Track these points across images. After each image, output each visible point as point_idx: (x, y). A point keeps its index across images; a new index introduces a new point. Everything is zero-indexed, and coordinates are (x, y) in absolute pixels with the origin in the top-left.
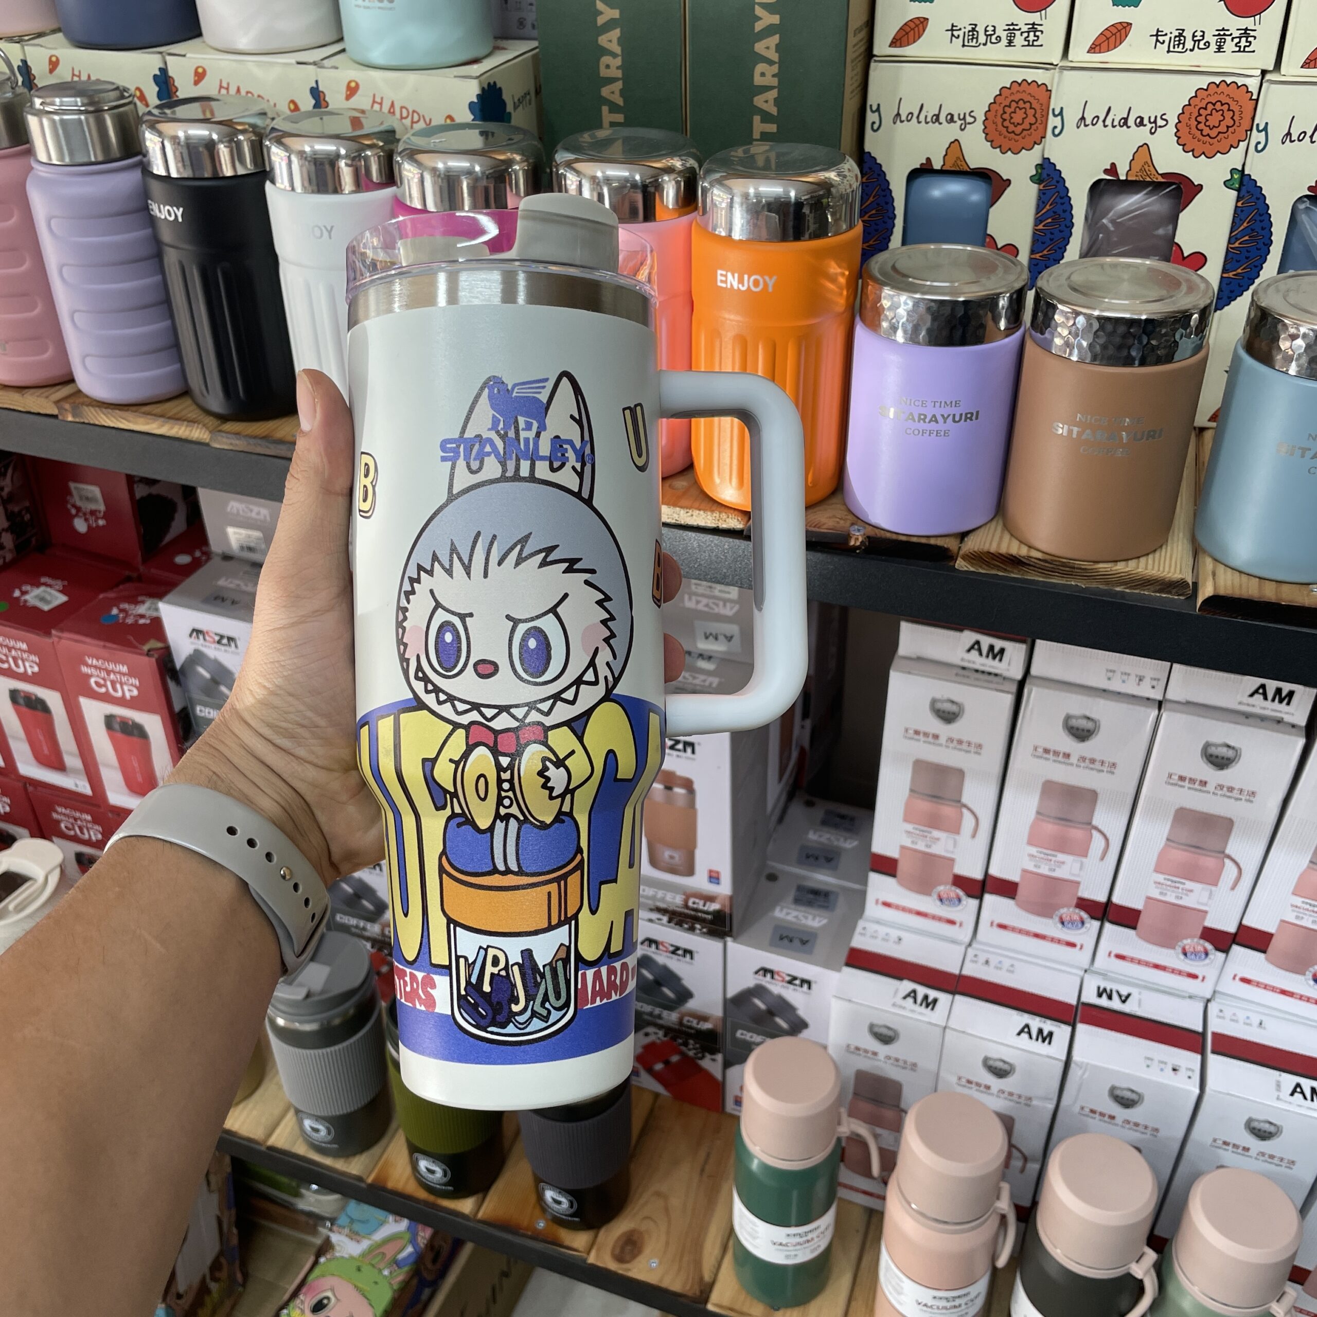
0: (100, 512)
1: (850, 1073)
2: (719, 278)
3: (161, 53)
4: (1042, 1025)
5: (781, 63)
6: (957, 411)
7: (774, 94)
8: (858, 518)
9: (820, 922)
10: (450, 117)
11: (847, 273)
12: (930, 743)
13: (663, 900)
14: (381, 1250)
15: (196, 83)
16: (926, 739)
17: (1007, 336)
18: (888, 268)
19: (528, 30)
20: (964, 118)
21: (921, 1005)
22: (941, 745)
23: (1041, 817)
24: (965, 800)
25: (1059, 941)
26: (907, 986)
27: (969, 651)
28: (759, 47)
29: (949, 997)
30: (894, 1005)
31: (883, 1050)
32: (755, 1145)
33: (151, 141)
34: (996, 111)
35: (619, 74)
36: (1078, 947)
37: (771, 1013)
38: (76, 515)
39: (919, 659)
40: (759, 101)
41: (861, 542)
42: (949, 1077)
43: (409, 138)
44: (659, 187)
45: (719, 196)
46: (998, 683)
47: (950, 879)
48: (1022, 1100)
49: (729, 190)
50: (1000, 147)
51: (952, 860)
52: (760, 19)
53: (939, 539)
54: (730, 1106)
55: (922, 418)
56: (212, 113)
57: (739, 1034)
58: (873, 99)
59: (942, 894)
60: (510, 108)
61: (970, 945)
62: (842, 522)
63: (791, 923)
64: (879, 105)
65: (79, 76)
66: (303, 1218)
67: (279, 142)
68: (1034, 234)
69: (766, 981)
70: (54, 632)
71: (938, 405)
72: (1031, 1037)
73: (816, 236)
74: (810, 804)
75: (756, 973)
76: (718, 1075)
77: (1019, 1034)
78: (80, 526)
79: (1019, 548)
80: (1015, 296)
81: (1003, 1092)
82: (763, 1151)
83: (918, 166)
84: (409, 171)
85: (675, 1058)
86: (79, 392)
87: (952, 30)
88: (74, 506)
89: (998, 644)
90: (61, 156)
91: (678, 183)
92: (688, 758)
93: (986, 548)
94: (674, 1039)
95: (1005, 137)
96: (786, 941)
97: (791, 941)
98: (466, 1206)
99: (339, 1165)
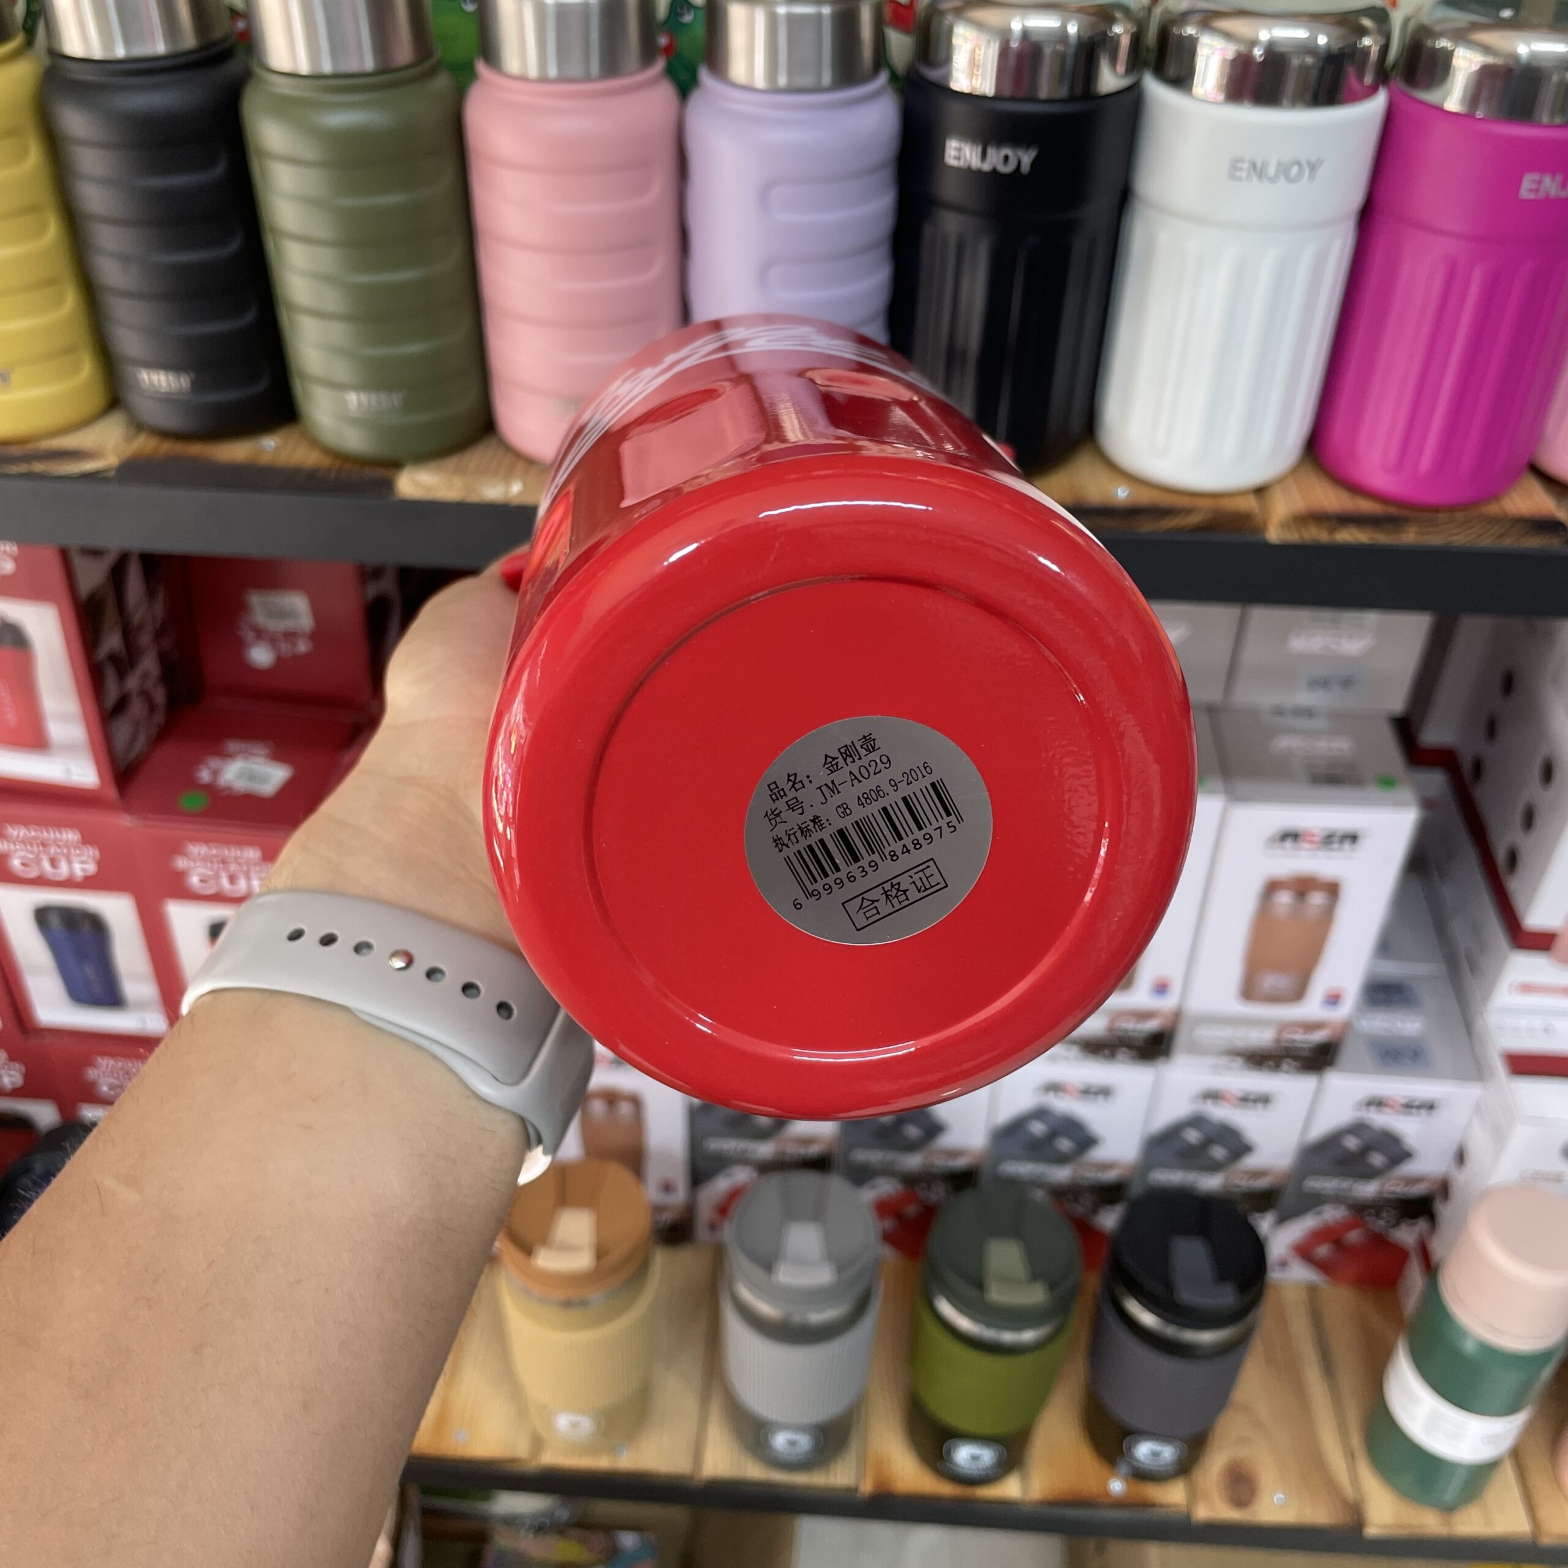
0: (302, 632)
9: (1414, 1024)
13: (1245, 1039)
37: (1364, 1151)
38: (255, 641)
57: (1307, 1184)
63: (1381, 1034)
69: (1370, 1114)
76: (1266, 1234)
78: (261, 656)
88: (253, 628)
90: (772, 75)
92: (1341, 855)
96: (1392, 1058)
97: (1398, 1057)
98: (1011, 1488)
99: (817, 1479)
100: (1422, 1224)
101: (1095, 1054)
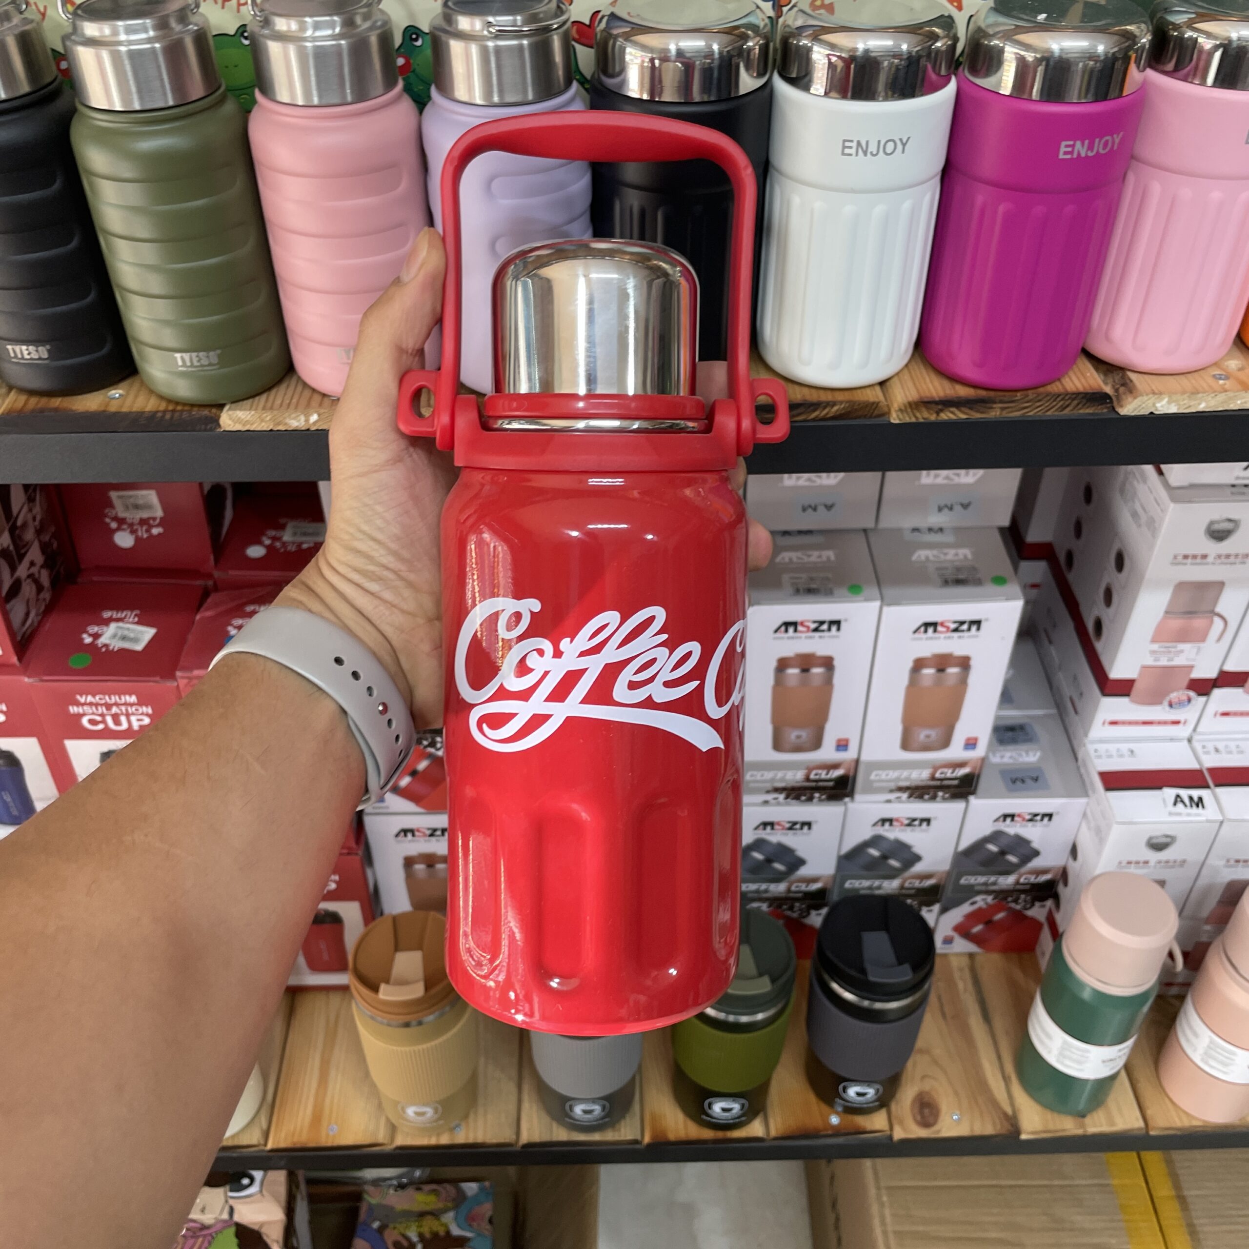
0: (154, 519)
9: (1034, 755)
12: (1197, 564)
13: (906, 779)
16: (1193, 561)
21: (1191, 806)
22: (1207, 564)
24: (1218, 608)
26: (1170, 793)
27: (1246, 468)
29: (1209, 791)
31: (1154, 857)
37: (1003, 853)
38: (119, 529)
39: (1192, 486)
42: (1217, 862)
47: (1185, 683)
51: (1191, 668)
54: (938, 947)
57: (963, 880)
61: (1190, 740)
63: (1010, 764)
69: (1005, 826)
76: (933, 921)
78: (124, 540)
88: (116, 519)
90: (488, 94)
92: (969, 636)
96: (1018, 783)
97: (1023, 781)
98: (756, 1129)
99: (609, 1136)
100: (1049, 903)
101: (797, 798)
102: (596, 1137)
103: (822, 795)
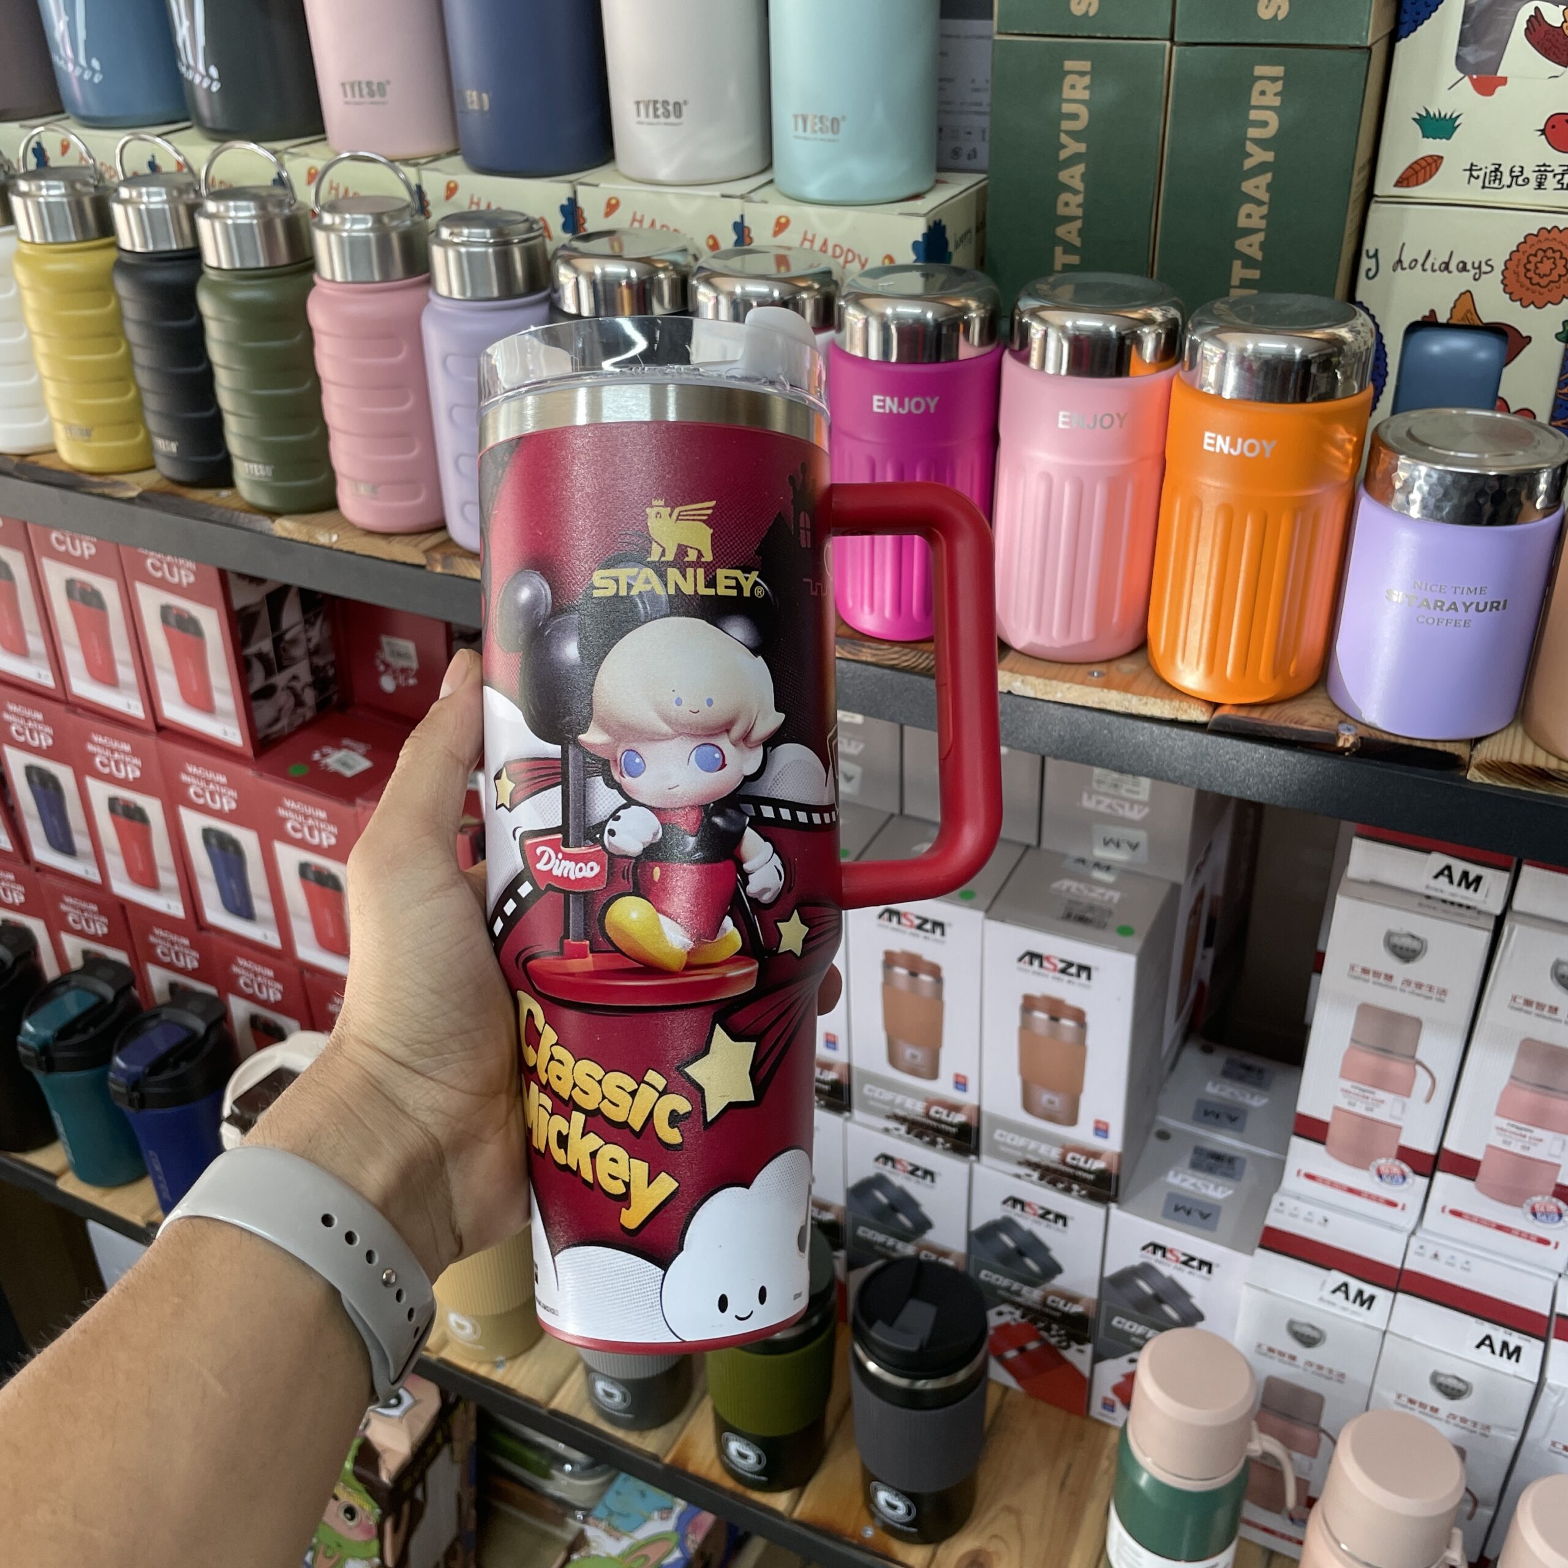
0: (412, 670)
1: (1262, 1377)
2: (1207, 440)
3: (570, 182)
4: (1507, 1338)
5: (1272, 203)
6: (1482, 600)
7: (1261, 236)
8: (1347, 715)
9: (1223, 1192)
10: (890, 258)
11: (1355, 439)
12: (1381, 984)
13: (1035, 1152)
14: (644, 1552)
15: (607, 214)
16: (1376, 979)
17: (1545, 516)
18: (1403, 434)
19: (963, 161)
20: (1479, 267)
21: (1354, 1302)
22: (1394, 988)
23: (1514, 1082)
24: (1420, 1055)
25: (1528, 1237)
26: (1337, 1277)
27: (1436, 877)
28: (1248, 187)
29: (1391, 1295)
30: (1321, 1299)
31: (1304, 1354)
32: (1145, 1455)
33: (565, 276)
34: (1519, 260)
35: (1079, 212)
36: (1553, 1244)
37: (1158, 1299)
39: (1374, 883)
40: (1241, 245)
41: (1353, 744)
42: (1385, 1394)
43: (853, 280)
44: (1138, 341)
45: (1211, 350)
46: (1471, 917)
47: (1394, 1151)
48: (1478, 1429)
49: (1224, 345)
50: (1521, 300)
51: (1399, 1128)
52: (1251, 155)
53: (1447, 744)
54: (1097, 1410)
55: (1439, 605)
56: (621, 247)
57: (1115, 1322)
58: (1369, 245)
59: (1382, 1169)
60: (951, 247)
61: (1413, 1233)
62: (1327, 719)
63: (1187, 1190)
64: (1377, 251)
65: (478, 204)
66: (550, 1506)
67: (707, 281)
68: (1556, 398)
69: (1155, 1260)
70: (359, 801)
71: (1459, 591)
72: (1493, 1352)
73: (1321, 398)
74: (1207, 1050)
75: (1144, 1248)
76: (1086, 1371)
77: (1478, 1346)
79: (1547, 759)
80: (1559, 471)
81: (1454, 1417)
82: (1155, 1464)
83: (1419, 318)
84: (853, 317)
85: (1032, 1345)
86: (450, 541)
87: (1471, 170)
88: (383, 662)
89: (1474, 870)
90: (463, 291)
91: (1158, 335)
92: (1080, 985)
93: (1506, 757)
94: (1034, 1321)
95: (1528, 289)
96: (1182, 1213)
97: (1189, 1213)
98: (781, 1502)
99: (632, 1439)
101: (919, 1136)
102: (620, 1434)
103: (946, 1142)
